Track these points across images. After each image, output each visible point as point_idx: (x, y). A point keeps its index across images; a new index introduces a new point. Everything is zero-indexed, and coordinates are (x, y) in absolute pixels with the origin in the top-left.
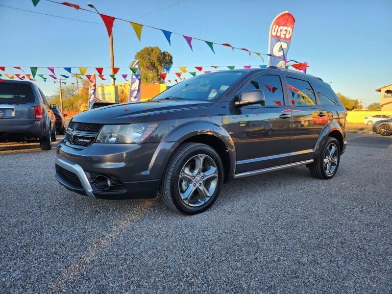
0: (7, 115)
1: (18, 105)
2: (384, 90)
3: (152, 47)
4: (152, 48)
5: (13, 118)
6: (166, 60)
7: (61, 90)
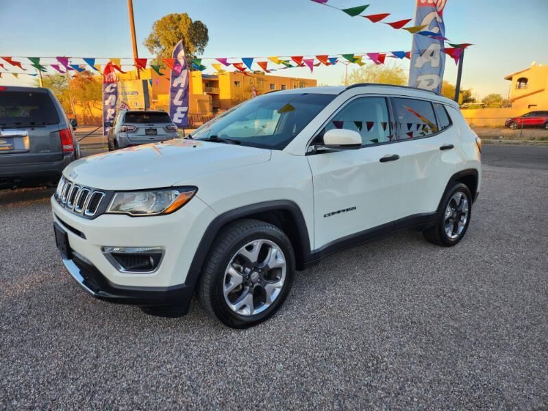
0: (18, 147)
1: (33, 129)
2: (515, 79)
3: (180, 13)
4: (179, 16)
5: (28, 152)
6: (199, 34)
7: (42, 81)
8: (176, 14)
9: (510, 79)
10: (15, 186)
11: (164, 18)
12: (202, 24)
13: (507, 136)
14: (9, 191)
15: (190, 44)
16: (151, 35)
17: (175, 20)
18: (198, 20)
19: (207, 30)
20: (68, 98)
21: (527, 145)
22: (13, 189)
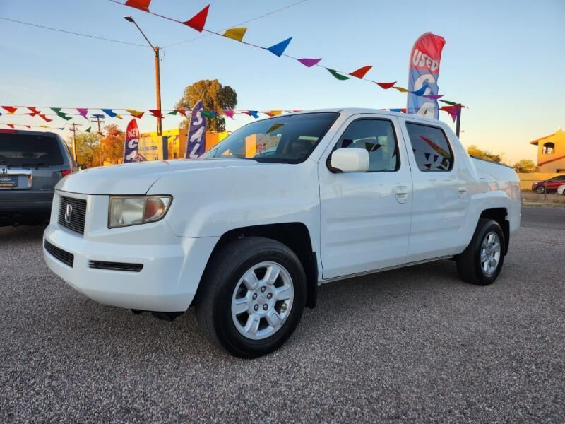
0: (21, 185)
2: (541, 143)
3: (210, 80)
4: (210, 82)
5: (29, 189)
6: (227, 98)
7: (75, 139)
8: (207, 80)
9: (536, 143)
10: (16, 224)
11: (196, 84)
12: (231, 89)
13: (530, 199)
14: (11, 227)
15: (218, 107)
16: (183, 99)
17: (204, 85)
18: (227, 85)
19: (235, 95)
20: (99, 155)
21: (550, 207)
22: (14, 226)
